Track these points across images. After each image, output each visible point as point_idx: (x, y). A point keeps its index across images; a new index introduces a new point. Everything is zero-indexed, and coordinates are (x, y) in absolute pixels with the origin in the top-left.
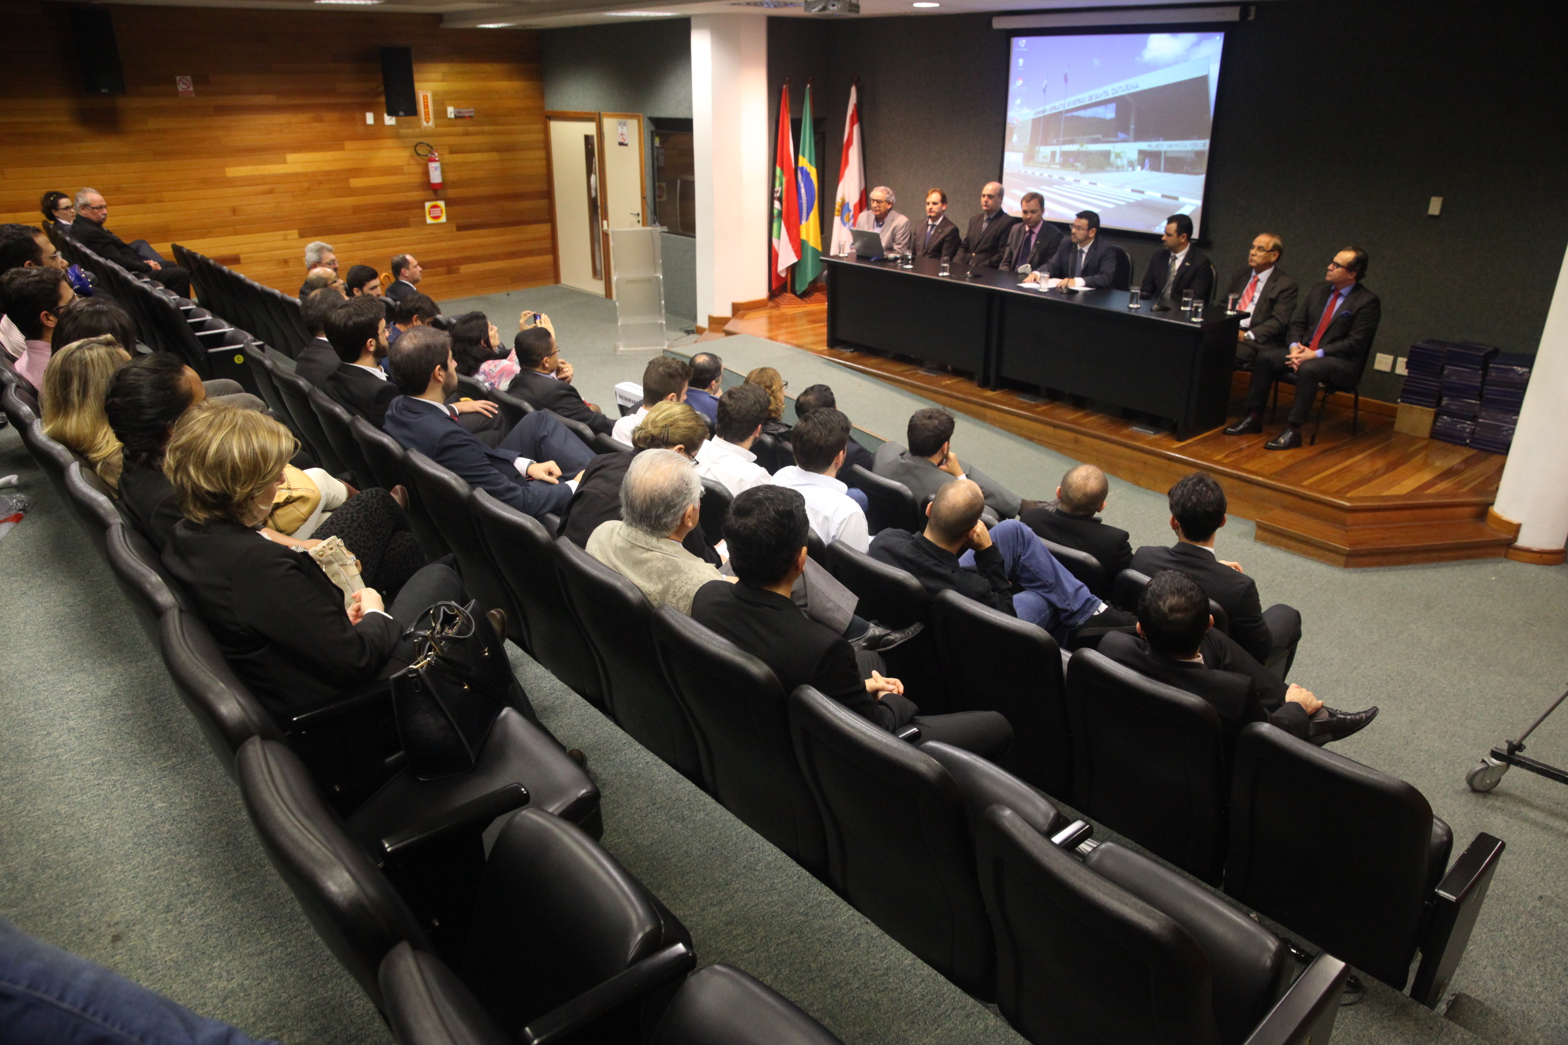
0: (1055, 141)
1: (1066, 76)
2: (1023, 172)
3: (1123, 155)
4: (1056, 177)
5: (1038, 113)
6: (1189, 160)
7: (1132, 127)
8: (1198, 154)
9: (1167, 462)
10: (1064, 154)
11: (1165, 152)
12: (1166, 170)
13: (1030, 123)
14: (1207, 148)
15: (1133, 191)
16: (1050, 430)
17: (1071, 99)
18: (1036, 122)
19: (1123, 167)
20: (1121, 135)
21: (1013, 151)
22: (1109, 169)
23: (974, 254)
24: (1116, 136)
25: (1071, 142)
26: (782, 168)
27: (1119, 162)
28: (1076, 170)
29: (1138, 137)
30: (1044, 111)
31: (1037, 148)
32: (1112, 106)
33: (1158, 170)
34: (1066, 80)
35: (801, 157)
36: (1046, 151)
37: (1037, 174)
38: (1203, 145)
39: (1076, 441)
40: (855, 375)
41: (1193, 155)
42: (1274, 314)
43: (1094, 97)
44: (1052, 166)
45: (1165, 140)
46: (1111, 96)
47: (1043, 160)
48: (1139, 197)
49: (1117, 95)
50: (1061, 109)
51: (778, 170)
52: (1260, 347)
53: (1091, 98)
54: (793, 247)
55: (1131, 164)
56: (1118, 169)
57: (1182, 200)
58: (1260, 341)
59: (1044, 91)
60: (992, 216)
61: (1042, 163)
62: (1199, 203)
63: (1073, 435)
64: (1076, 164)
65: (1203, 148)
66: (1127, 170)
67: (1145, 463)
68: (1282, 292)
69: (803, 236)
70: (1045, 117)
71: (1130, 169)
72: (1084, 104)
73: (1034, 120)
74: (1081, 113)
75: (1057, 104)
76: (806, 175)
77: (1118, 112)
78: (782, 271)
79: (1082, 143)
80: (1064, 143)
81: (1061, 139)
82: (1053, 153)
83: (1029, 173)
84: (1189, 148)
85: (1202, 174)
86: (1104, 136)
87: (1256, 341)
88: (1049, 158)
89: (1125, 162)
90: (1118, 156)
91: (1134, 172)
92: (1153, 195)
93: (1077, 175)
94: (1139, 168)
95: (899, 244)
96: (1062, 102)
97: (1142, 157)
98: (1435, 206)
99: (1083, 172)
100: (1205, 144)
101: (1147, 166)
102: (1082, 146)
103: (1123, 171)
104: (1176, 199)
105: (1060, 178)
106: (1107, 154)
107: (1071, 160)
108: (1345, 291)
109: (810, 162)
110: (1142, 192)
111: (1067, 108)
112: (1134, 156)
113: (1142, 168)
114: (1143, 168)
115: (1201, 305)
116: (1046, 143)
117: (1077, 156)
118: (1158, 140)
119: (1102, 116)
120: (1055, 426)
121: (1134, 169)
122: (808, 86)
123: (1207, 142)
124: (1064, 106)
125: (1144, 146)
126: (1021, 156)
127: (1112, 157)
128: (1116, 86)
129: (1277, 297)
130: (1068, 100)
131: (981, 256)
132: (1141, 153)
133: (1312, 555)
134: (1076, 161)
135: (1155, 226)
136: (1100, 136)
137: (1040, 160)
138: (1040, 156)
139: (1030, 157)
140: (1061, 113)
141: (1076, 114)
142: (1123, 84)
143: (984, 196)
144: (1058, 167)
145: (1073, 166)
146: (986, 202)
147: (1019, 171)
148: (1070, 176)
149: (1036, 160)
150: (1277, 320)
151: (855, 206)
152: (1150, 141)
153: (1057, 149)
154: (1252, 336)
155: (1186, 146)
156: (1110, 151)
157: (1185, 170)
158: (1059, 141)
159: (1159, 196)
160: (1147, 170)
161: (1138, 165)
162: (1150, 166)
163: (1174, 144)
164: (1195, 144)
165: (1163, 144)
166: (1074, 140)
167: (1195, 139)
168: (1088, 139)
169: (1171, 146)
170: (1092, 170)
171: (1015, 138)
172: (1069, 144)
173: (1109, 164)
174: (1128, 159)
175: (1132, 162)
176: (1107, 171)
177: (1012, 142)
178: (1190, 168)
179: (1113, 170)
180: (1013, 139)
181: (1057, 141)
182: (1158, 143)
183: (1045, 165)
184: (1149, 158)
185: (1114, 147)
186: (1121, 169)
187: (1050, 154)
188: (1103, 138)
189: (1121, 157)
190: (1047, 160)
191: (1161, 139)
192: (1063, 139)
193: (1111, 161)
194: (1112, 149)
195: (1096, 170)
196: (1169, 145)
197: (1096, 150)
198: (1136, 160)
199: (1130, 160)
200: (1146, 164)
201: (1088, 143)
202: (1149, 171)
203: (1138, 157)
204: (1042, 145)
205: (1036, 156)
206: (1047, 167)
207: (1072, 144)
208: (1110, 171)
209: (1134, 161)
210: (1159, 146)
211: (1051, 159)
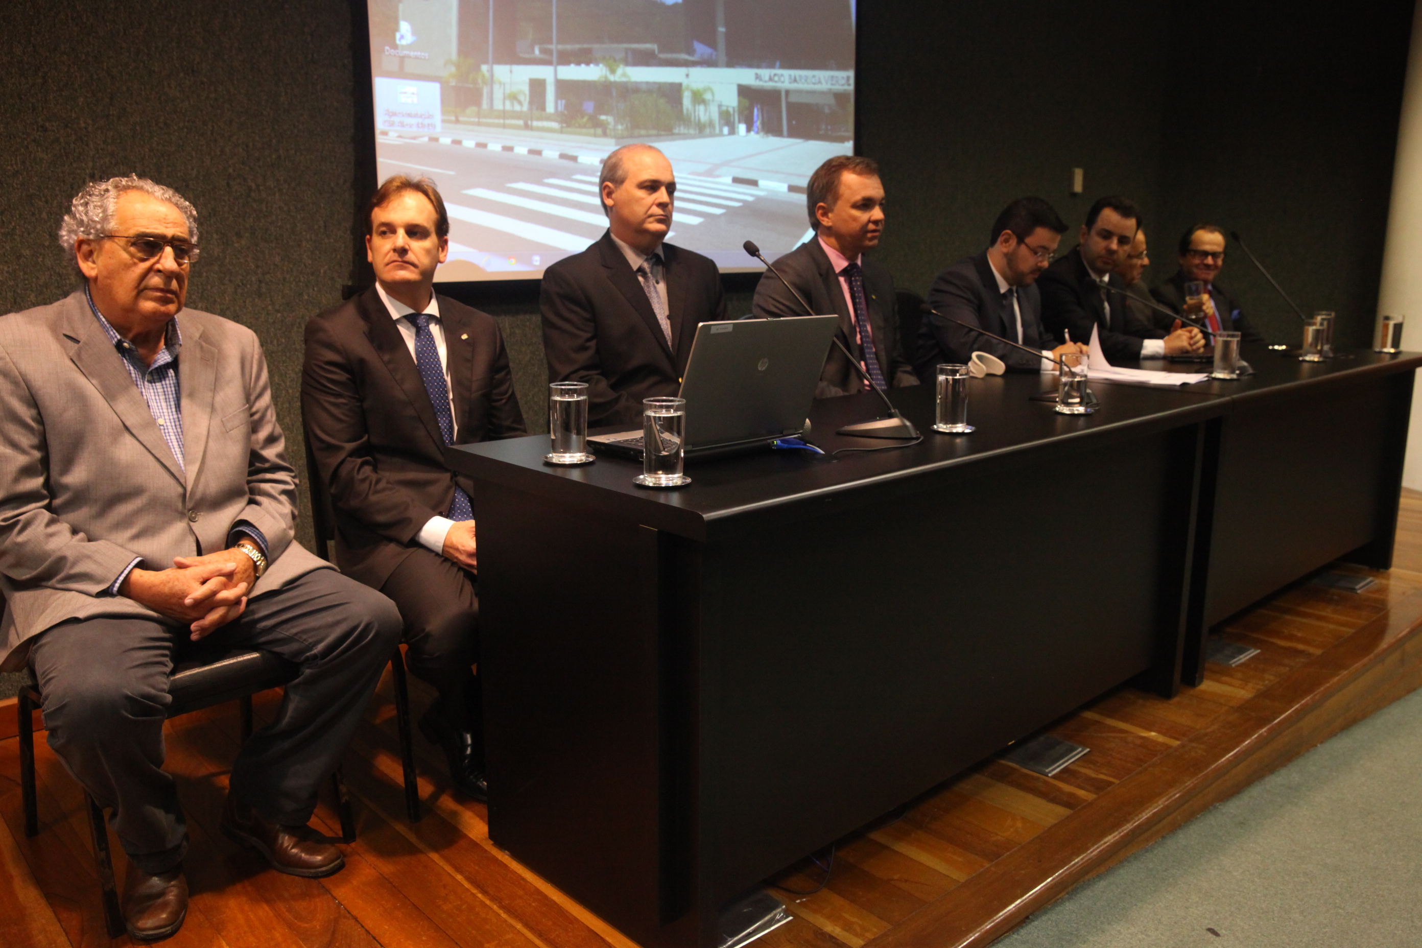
0: (537, 52)
2: (446, 141)
3: (708, 96)
4: (551, 154)
6: (827, 111)
7: (722, 29)
8: (839, 97)
10: (565, 88)
11: (787, 92)
12: (791, 133)
14: (851, 88)
15: (736, 180)
19: (711, 124)
20: (701, 49)
21: (401, 74)
22: (683, 130)
24: (691, 51)
25: (584, 58)
27: (702, 114)
28: (605, 134)
29: (735, 59)
31: (484, 68)
33: (777, 132)
36: (513, 79)
37: (495, 147)
38: (845, 80)
41: (832, 101)
44: (536, 124)
45: (783, 67)
47: (508, 106)
48: (747, 194)
55: (727, 119)
56: (702, 129)
61: (504, 114)
64: (603, 117)
65: (846, 87)
66: (721, 134)
71: (726, 130)
79: (612, 63)
80: (565, 59)
81: (554, 47)
82: (537, 86)
84: (824, 87)
85: (848, 139)
86: (664, 48)
88: (525, 99)
89: (715, 114)
90: (698, 98)
91: (734, 137)
94: (742, 128)
97: (746, 102)
98: (1078, 181)
100: (848, 78)
101: (758, 123)
102: (613, 71)
103: (712, 135)
105: (563, 156)
106: (673, 93)
107: (589, 107)
110: (754, 183)
112: (731, 100)
113: (749, 130)
114: (750, 126)
116: (512, 57)
117: (603, 95)
118: (771, 66)
121: (732, 132)
123: (851, 74)
125: (747, 76)
126: (433, 90)
127: (687, 102)
132: (744, 91)
134: (601, 108)
136: (654, 47)
137: (498, 105)
138: (498, 93)
144: (555, 125)
145: (595, 123)
147: (434, 140)
149: (485, 105)
152: (758, 67)
155: (820, 82)
156: (680, 85)
157: (822, 132)
158: (548, 52)
159: (784, 188)
160: (757, 133)
161: (740, 122)
162: (763, 123)
163: (800, 76)
164: (832, 77)
165: (782, 75)
166: (589, 51)
167: (831, 69)
168: (627, 50)
169: (795, 81)
170: (643, 132)
171: (405, 32)
172: (578, 63)
173: (682, 118)
174: (720, 106)
175: (727, 112)
176: (679, 134)
177: (395, 46)
178: (829, 127)
179: (692, 132)
180: (398, 36)
181: (542, 51)
182: (773, 71)
183: (521, 122)
184: (759, 106)
185: (687, 75)
186: (708, 131)
187: (526, 89)
188: (660, 51)
189: (704, 102)
190: (525, 108)
191: (778, 64)
192: (560, 47)
193: (685, 111)
194: (685, 82)
195: (653, 132)
196: (793, 78)
197: (647, 83)
198: (736, 109)
199: (724, 108)
200: (755, 119)
201: (627, 64)
202: (762, 134)
203: (739, 102)
204: (500, 60)
205: (485, 91)
206: (527, 127)
207: (588, 64)
208: (685, 137)
209: (731, 110)
210: (776, 78)
211: (531, 103)
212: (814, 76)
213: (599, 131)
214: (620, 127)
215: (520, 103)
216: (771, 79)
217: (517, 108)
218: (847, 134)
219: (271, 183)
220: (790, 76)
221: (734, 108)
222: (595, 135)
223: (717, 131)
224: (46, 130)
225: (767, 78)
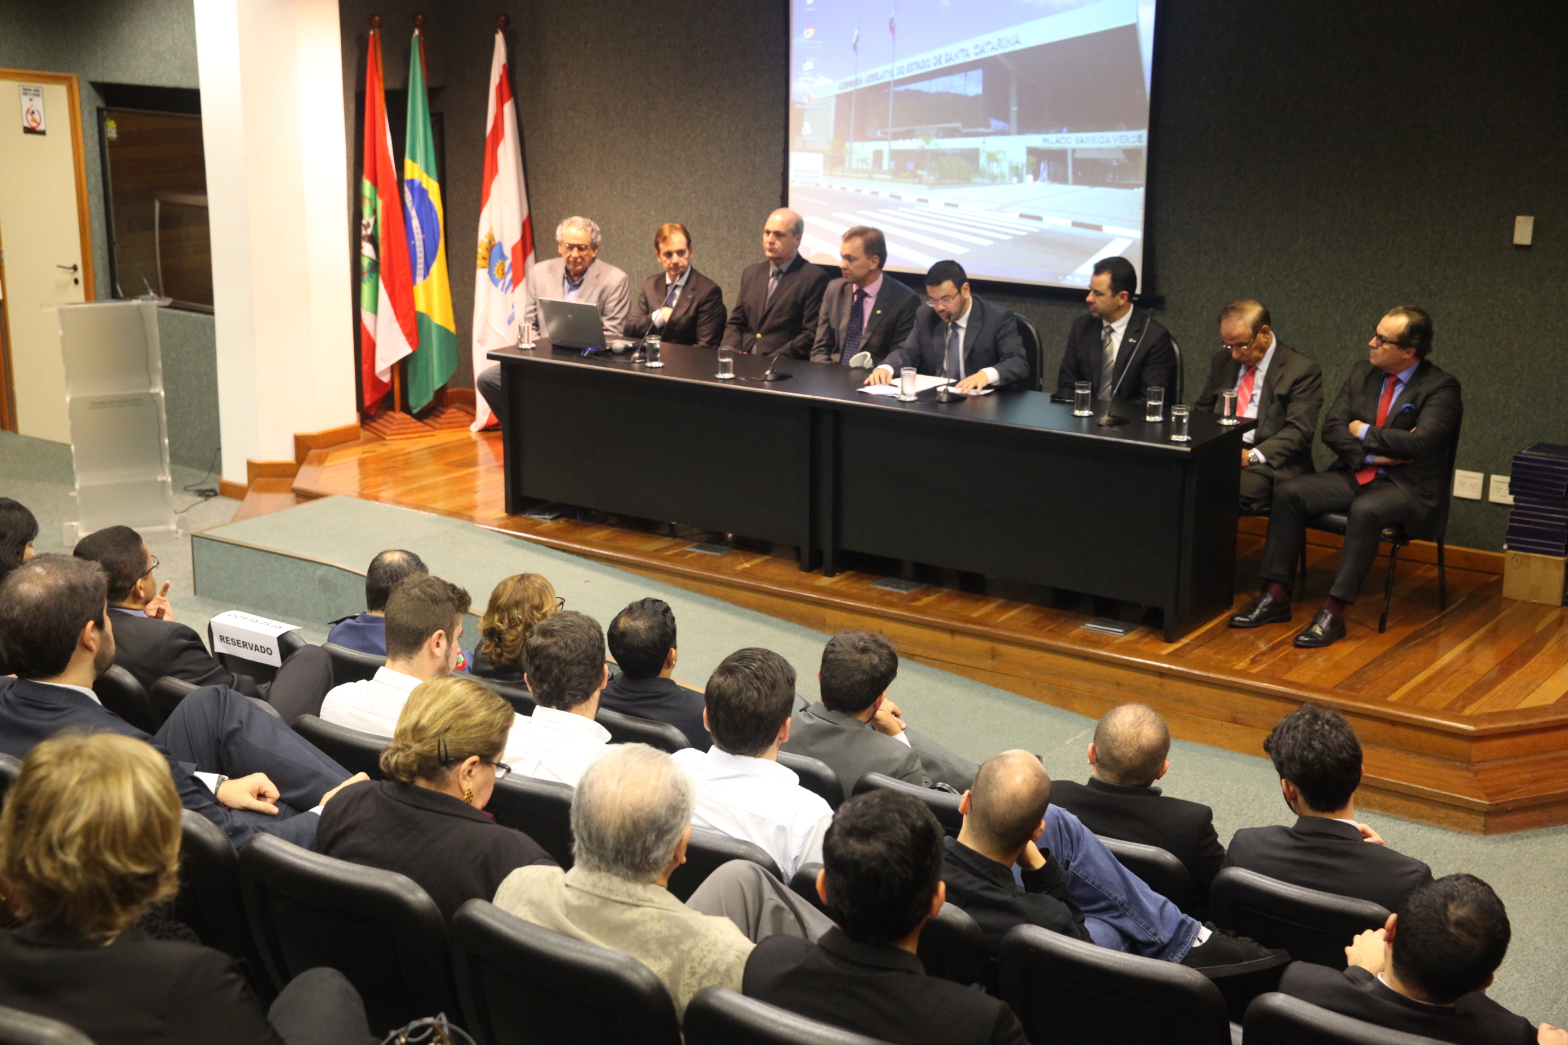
0: (879, 133)
1: (891, 22)
2: (824, 185)
3: (1000, 156)
4: (884, 194)
5: (847, 85)
6: (1115, 163)
7: (1014, 109)
8: (1130, 153)
9: (1157, 680)
10: (895, 154)
11: (1074, 151)
12: (1077, 181)
13: (833, 101)
14: (1144, 143)
15: (1022, 216)
16: (944, 638)
17: (904, 62)
18: (843, 100)
19: (1002, 176)
20: (996, 124)
21: (804, 150)
22: (978, 180)
23: (759, 335)
24: (987, 125)
25: (909, 135)
26: (375, 183)
27: (994, 168)
28: (920, 183)
29: (1024, 128)
30: (857, 81)
31: (847, 145)
32: (978, 74)
33: (1063, 180)
34: (892, 30)
35: (408, 162)
36: (863, 150)
37: (851, 189)
38: (1138, 138)
39: (994, 655)
40: (571, 562)
41: (1122, 156)
42: (1289, 419)
43: (943, 59)
44: (876, 176)
45: (1069, 131)
46: (973, 58)
47: (860, 166)
48: (1033, 226)
49: (983, 56)
50: (887, 79)
51: (367, 186)
52: (1276, 473)
53: (938, 59)
54: (403, 327)
55: (1016, 172)
56: (994, 179)
57: (1107, 230)
58: (1274, 464)
59: (855, 47)
60: (784, 267)
61: (857, 171)
62: (1138, 234)
63: (987, 645)
64: (920, 172)
65: (1137, 144)
66: (1010, 182)
67: (1118, 684)
68: (1297, 382)
69: (421, 306)
70: (858, 91)
71: (1015, 179)
72: (926, 70)
73: (839, 97)
74: (923, 86)
75: (879, 70)
76: (421, 194)
77: (986, 83)
78: (383, 372)
79: (927, 137)
80: (896, 137)
81: (890, 130)
82: (878, 155)
83: (837, 187)
84: (1113, 144)
85: (1138, 186)
86: (965, 125)
87: (1267, 464)
88: (870, 161)
89: (1005, 168)
90: (992, 158)
91: (1020, 185)
92: (1057, 222)
93: (922, 191)
94: (1030, 178)
95: (613, 318)
96: (888, 67)
97: (1034, 159)
98: (1523, 231)
99: (931, 186)
100: (1140, 137)
101: (1044, 174)
102: (928, 143)
103: (1003, 183)
104: (1099, 228)
105: (892, 196)
106: (972, 156)
107: (910, 165)
108: (1404, 376)
109: (427, 171)
110: (1039, 219)
111: (897, 77)
112: (1021, 158)
113: (1036, 179)
114: (1036, 176)
115: (1185, 413)
116: (862, 137)
117: (920, 158)
118: (1059, 131)
119: (960, 91)
120: (953, 632)
121: (1021, 180)
122: (417, 32)
123: (1144, 133)
124: (892, 75)
125: (1037, 140)
126: (820, 157)
127: (983, 160)
128: (981, 40)
129: (1291, 390)
130: (898, 64)
131: (772, 338)
132: (1031, 152)
133: (1428, 818)
134: (918, 166)
135: (1064, 275)
136: (959, 125)
137: (854, 166)
138: (854, 158)
139: (836, 161)
140: (887, 85)
141: (913, 87)
142: (993, 37)
143: (768, 232)
144: (888, 177)
145: (914, 175)
146: (771, 243)
147: (818, 185)
148: (909, 192)
149: (847, 165)
150: (1297, 428)
151: (514, 249)
152: (1047, 133)
153: (884, 146)
154: (1262, 458)
155: (1108, 141)
156: (978, 149)
157: (1109, 181)
158: (886, 133)
159: (1069, 223)
160: (1043, 181)
161: (1027, 173)
162: (1049, 174)
163: (1087, 138)
164: (1122, 137)
165: (1069, 138)
166: (912, 131)
167: (1121, 130)
168: (938, 129)
169: (1082, 141)
170: (948, 181)
171: (807, 128)
172: (905, 139)
173: (977, 171)
174: (1010, 163)
175: (1017, 167)
176: (975, 183)
177: (801, 135)
178: (1117, 177)
179: (986, 181)
180: (803, 130)
181: (882, 133)
182: (1059, 136)
183: (867, 175)
184: (1046, 162)
185: (984, 143)
186: (999, 180)
187: (871, 156)
188: (963, 127)
189: (997, 160)
190: (870, 167)
191: (1065, 129)
192: (894, 130)
193: (981, 167)
194: (982, 147)
195: (955, 181)
196: (1080, 139)
197: (953, 149)
198: (1025, 165)
199: (1014, 164)
200: (1042, 171)
201: (938, 136)
202: (1048, 182)
203: (1028, 160)
204: (856, 140)
205: (847, 158)
206: (870, 178)
207: (911, 138)
208: (980, 184)
209: (1020, 166)
210: (1063, 141)
211: (874, 164)
212: (1102, 137)
213: (917, 180)
214: (931, 178)
215: (867, 164)
216: (1057, 141)
217: (865, 167)
218: (1137, 182)
219: (749, 204)
220: (1077, 139)
221: (1022, 165)
222: (914, 183)
223: (1007, 180)
224: (670, 178)
225: (1054, 141)
